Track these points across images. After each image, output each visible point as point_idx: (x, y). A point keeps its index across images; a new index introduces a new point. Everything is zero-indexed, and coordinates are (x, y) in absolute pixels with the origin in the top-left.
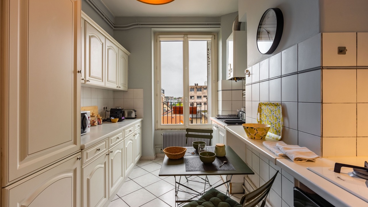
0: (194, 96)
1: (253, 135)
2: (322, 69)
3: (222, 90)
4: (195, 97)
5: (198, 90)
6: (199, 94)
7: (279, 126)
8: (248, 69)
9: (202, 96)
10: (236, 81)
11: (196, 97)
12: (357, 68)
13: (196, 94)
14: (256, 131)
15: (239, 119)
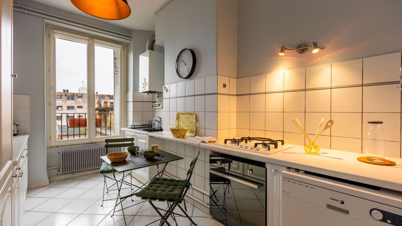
0: (61, 107)
1: (178, 135)
2: (218, 94)
3: (133, 102)
4: (63, 107)
5: (68, 99)
6: (71, 103)
7: (193, 127)
8: (165, 86)
9: (76, 106)
10: (148, 94)
11: (65, 108)
12: (229, 95)
13: (66, 103)
14: (180, 132)
15: (152, 127)
